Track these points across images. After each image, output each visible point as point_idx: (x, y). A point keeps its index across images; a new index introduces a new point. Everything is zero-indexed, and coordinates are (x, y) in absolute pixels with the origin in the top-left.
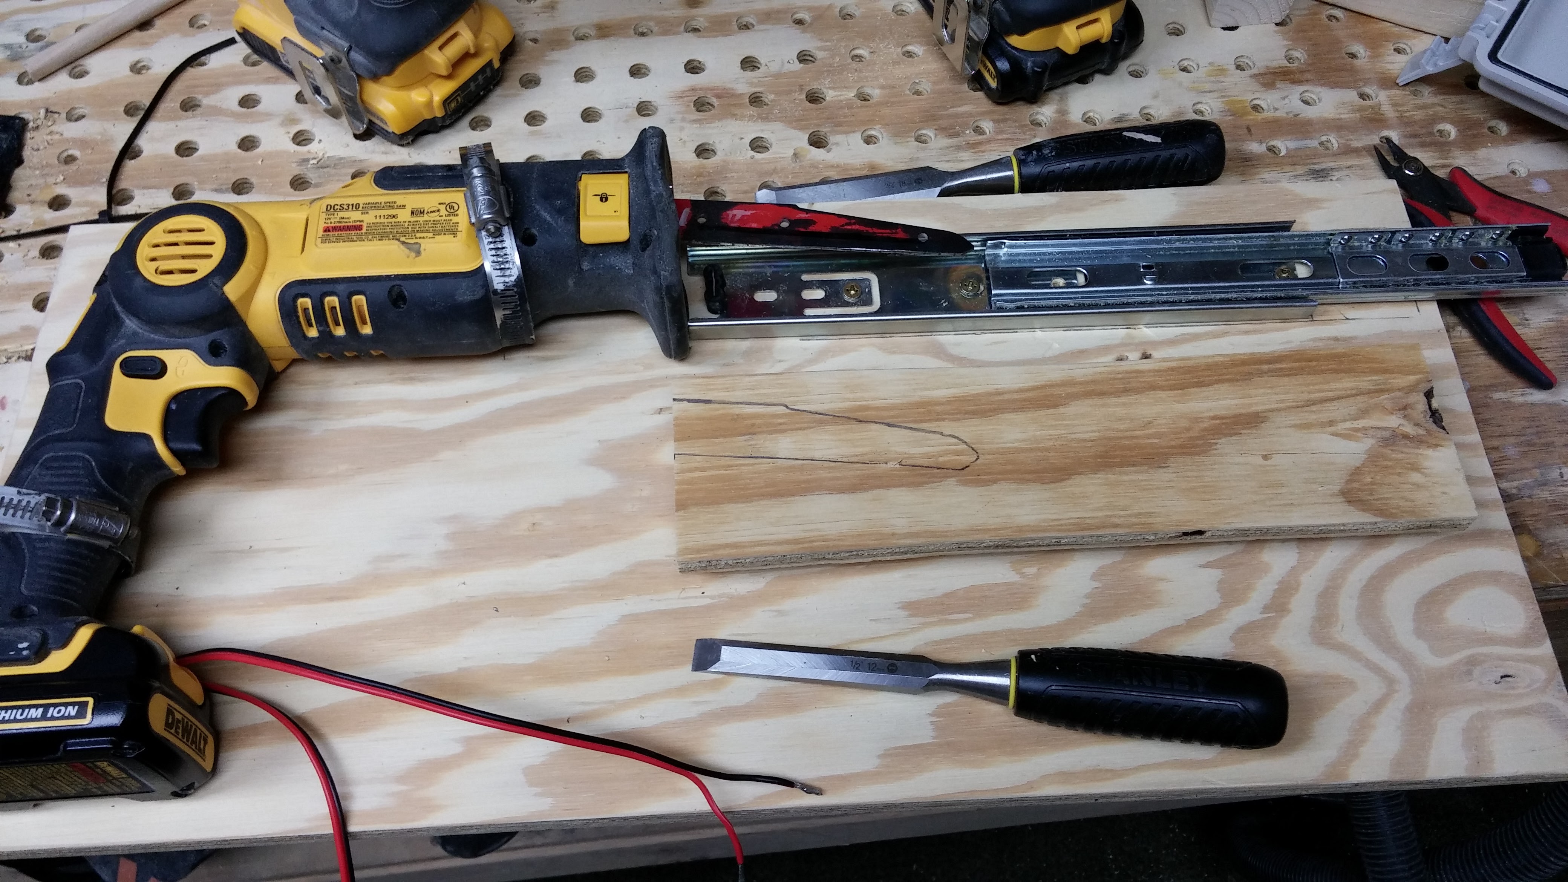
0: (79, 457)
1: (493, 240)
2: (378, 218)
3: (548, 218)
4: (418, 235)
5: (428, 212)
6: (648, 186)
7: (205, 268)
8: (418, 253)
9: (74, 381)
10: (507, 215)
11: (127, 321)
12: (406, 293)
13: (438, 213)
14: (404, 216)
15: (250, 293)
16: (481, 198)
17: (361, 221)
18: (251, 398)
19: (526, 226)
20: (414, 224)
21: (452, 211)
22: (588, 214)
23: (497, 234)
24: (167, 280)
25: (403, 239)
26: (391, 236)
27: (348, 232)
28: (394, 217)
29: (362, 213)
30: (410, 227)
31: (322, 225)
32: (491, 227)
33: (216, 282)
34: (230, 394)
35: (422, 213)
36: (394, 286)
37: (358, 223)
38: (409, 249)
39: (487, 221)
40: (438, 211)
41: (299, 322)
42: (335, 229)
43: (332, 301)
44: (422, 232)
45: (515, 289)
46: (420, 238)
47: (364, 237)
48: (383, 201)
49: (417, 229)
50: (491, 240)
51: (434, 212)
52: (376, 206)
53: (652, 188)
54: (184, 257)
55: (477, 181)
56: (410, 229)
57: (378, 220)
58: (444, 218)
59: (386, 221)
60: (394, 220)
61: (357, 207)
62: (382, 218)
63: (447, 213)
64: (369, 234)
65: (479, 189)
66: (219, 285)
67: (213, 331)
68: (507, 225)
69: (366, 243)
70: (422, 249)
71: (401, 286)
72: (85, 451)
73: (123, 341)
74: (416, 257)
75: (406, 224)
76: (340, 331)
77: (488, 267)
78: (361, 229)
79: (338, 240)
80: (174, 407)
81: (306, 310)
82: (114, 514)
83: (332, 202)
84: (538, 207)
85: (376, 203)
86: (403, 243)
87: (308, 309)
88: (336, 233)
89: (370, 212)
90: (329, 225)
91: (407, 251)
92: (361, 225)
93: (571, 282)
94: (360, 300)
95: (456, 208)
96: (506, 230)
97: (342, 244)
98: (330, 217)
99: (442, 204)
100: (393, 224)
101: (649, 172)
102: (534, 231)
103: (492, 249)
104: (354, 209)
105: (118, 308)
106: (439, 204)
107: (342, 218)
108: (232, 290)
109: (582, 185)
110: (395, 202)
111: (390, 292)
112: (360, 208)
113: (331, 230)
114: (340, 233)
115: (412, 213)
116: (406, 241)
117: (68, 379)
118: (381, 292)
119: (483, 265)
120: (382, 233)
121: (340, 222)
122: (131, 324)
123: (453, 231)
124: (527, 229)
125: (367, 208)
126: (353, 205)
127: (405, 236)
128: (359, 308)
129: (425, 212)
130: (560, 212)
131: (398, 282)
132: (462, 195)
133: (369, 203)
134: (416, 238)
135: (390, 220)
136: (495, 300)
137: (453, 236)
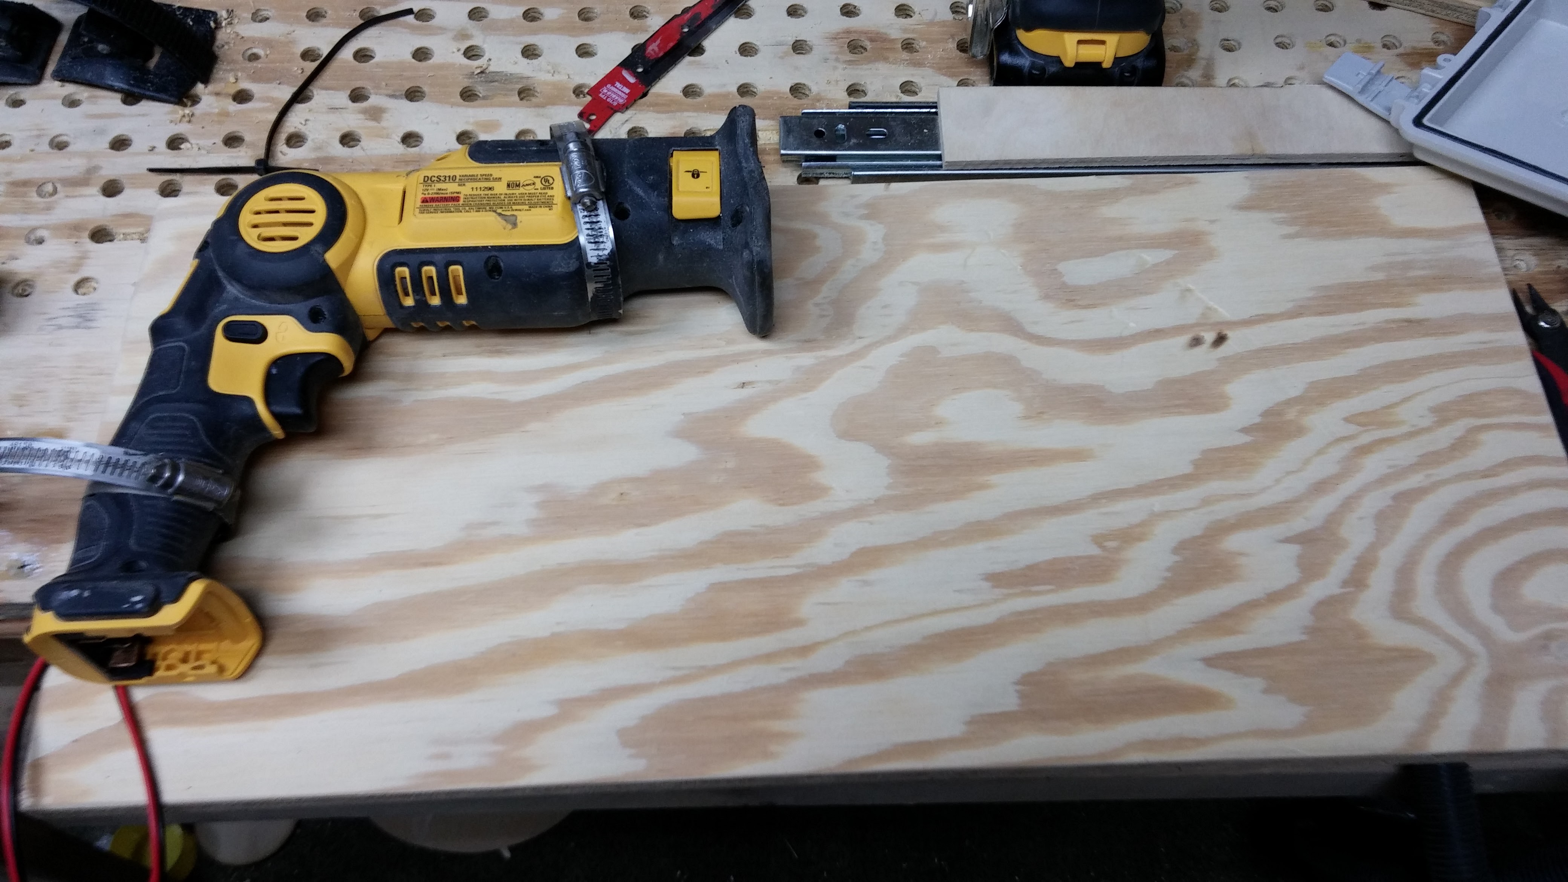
0: (184, 417)
1: (588, 214)
2: (475, 190)
3: (640, 192)
4: (514, 207)
5: (524, 185)
6: (740, 163)
7: (306, 235)
8: (515, 225)
9: (176, 344)
10: (603, 190)
11: (229, 288)
12: (502, 264)
13: (532, 186)
14: (500, 188)
15: (349, 261)
16: (578, 172)
17: (458, 193)
18: (348, 365)
19: (619, 200)
20: (510, 196)
21: (547, 184)
22: (680, 189)
23: (591, 209)
24: (269, 246)
25: (499, 211)
26: (488, 208)
27: (446, 203)
28: (490, 189)
29: (459, 185)
30: (506, 199)
31: (420, 196)
32: (587, 201)
33: (318, 249)
34: (327, 359)
35: (518, 185)
36: (490, 257)
37: (455, 195)
38: (505, 220)
39: (583, 195)
41: (397, 291)
42: (433, 200)
43: (430, 270)
44: (518, 204)
45: (609, 263)
46: (516, 210)
47: (461, 208)
48: (479, 174)
49: (513, 201)
50: (586, 213)
51: (530, 185)
52: (472, 178)
53: (744, 165)
54: (285, 224)
55: (574, 156)
56: (506, 202)
57: (475, 192)
58: (540, 191)
59: (482, 193)
60: (490, 192)
61: (453, 179)
62: (479, 189)
63: (542, 186)
64: (467, 205)
65: (576, 163)
66: (320, 251)
67: (313, 297)
68: (602, 199)
69: (464, 214)
70: (518, 221)
71: (496, 256)
72: (188, 412)
73: (225, 306)
74: (512, 228)
75: (502, 197)
76: (436, 301)
77: (583, 240)
78: (458, 201)
79: (436, 211)
80: (274, 371)
81: (403, 279)
82: (218, 476)
83: (429, 174)
84: (630, 182)
85: (473, 176)
86: (500, 214)
87: (405, 278)
88: (434, 204)
89: (466, 184)
90: (427, 196)
91: (504, 223)
92: (458, 197)
93: (661, 257)
94: (456, 270)
95: (551, 181)
96: (601, 204)
97: (440, 215)
98: (427, 188)
99: (537, 177)
100: (489, 196)
101: (740, 150)
102: (627, 206)
103: (587, 222)
104: (451, 181)
105: (220, 273)
106: (535, 177)
107: (440, 189)
108: (333, 257)
109: (673, 162)
110: (491, 175)
111: (486, 262)
112: (457, 180)
113: (429, 200)
114: (437, 204)
115: (508, 185)
116: (503, 213)
117: (171, 342)
118: (478, 263)
119: (577, 238)
120: (479, 204)
121: (437, 193)
122: (232, 290)
123: (548, 204)
124: (621, 203)
125: (463, 180)
126: (449, 176)
127: (502, 208)
128: (454, 278)
129: (521, 185)
130: (653, 187)
131: (494, 253)
132: (557, 169)
133: (466, 176)
134: (513, 210)
135: (487, 192)
136: (588, 272)
137: (548, 209)
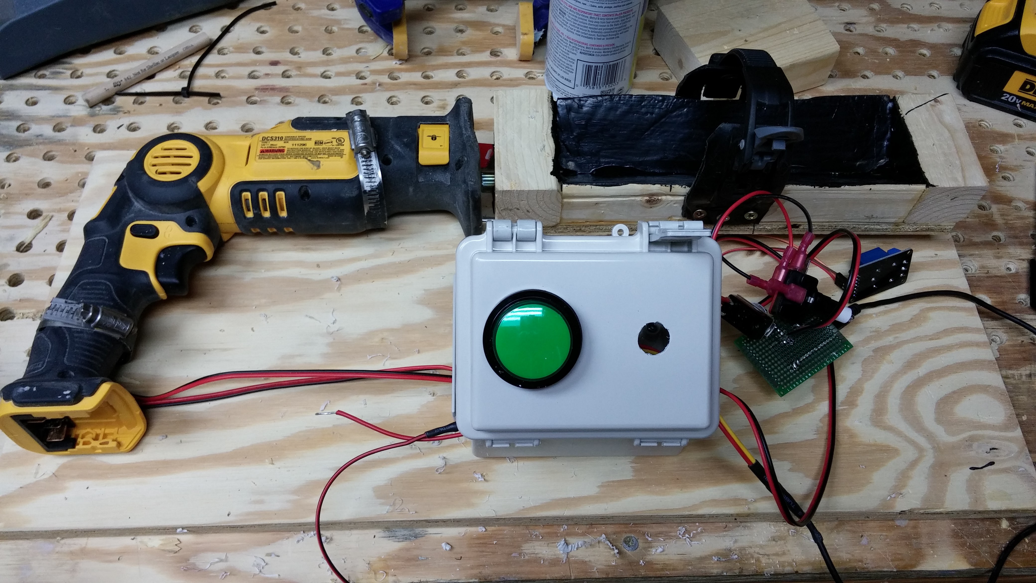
0: (102, 283)
1: (365, 160)
2: (294, 145)
3: (399, 148)
4: (319, 156)
5: (325, 143)
6: (462, 131)
7: (186, 171)
8: (319, 167)
9: (101, 238)
10: (375, 145)
11: (136, 204)
12: (310, 191)
13: (331, 144)
14: (310, 145)
15: (213, 188)
16: (359, 135)
18: (210, 253)
19: (385, 153)
20: (316, 150)
21: (340, 142)
22: (424, 146)
23: (367, 157)
24: (163, 177)
25: (309, 158)
26: (302, 156)
27: (276, 153)
28: (304, 145)
29: (284, 142)
30: (314, 151)
31: (259, 149)
32: (365, 152)
33: (193, 180)
34: (196, 249)
35: (322, 143)
36: (302, 187)
37: (282, 148)
38: (313, 164)
39: (362, 148)
40: (332, 142)
41: (242, 207)
42: (267, 151)
43: (264, 195)
44: (321, 154)
45: (377, 191)
46: (320, 158)
47: (285, 156)
48: (297, 136)
49: (318, 153)
50: (363, 159)
51: (329, 143)
52: (293, 138)
53: (464, 133)
54: (173, 165)
55: (357, 124)
57: (294, 147)
58: (335, 147)
59: (299, 147)
60: (304, 147)
61: (282, 138)
62: (297, 145)
63: (337, 144)
64: (289, 154)
65: (358, 128)
66: (195, 181)
67: (189, 210)
68: (374, 151)
69: (286, 160)
70: (321, 164)
71: (307, 186)
72: (106, 280)
73: (133, 215)
74: (317, 169)
75: (312, 150)
76: (267, 214)
77: (361, 178)
78: (284, 152)
79: (269, 158)
80: (162, 256)
81: (247, 200)
82: (124, 317)
83: (266, 136)
84: (393, 142)
86: (309, 160)
88: (268, 154)
89: (289, 142)
90: (264, 149)
91: (311, 165)
92: (284, 150)
93: (411, 189)
94: (281, 195)
95: (343, 141)
96: (373, 154)
97: (271, 160)
98: (264, 144)
99: (334, 138)
100: (303, 149)
101: (462, 124)
102: (391, 157)
103: (364, 165)
104: (280, 140)
105: (131, 195)
106: (332, 138)
107: (272, 145)
108: (203, 185)
109: (420, 131)
110: (305, 137)
111: (300, 190)
112: (284, 139)
113: (265, 151)
114: (270, 153)
115: (316, 143)
116: (312, 159)
117: (97, 236)
118: (294, 190)
119: (358, 175)
120: (297, 154)
121: (270, 147)
122: (138, 205)
123: (340, 154)
124: (386, 155)
125: (287, 139)
126: (279, 137)
127: (311, 156)
128: (280, 200)
130: (406, 145)
131: (305, 184)
132: (346, 133)
133: (289, 137)
134: (318, 158)
135: (301, 147)
136: (365, 197)
137: (340, 157)
